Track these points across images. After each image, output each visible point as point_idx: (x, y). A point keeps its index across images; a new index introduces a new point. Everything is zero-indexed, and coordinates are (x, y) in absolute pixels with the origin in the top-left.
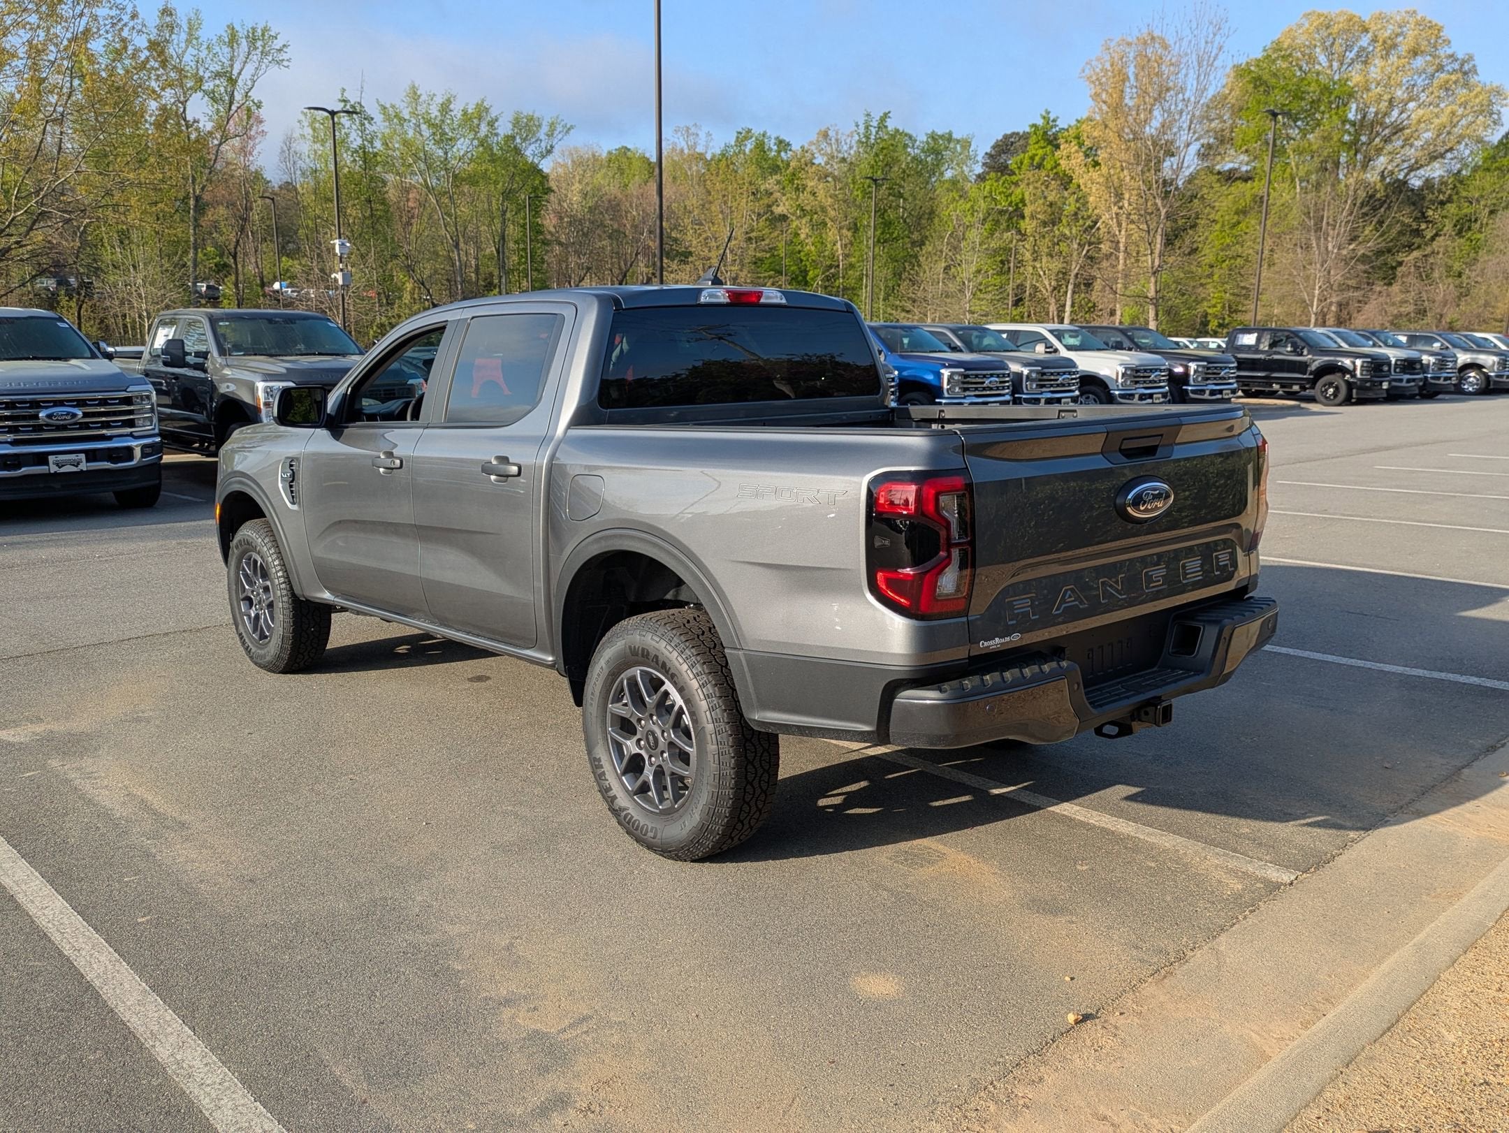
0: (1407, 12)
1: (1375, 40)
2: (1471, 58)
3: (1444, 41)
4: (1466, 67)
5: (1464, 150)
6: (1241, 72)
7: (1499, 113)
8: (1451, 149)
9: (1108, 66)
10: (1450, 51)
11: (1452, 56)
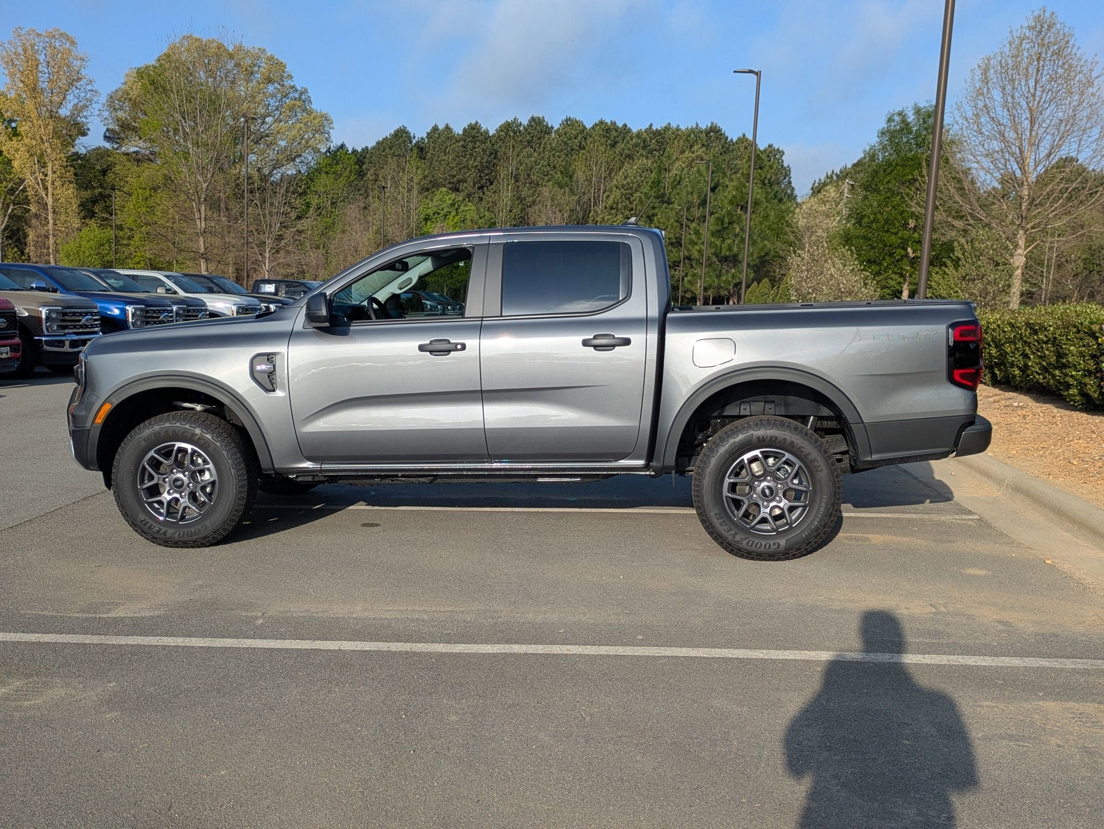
0: (259, 49)
1: (237, 65)
2: (306, 91)
3: (289, 75)
4: (303, 97)
5: (308, 156)
6: (141, 74)
7: (328, 133)
8: (300, 156)
9: (20, 50)
10: (292, 84)
11: (294, 87)
